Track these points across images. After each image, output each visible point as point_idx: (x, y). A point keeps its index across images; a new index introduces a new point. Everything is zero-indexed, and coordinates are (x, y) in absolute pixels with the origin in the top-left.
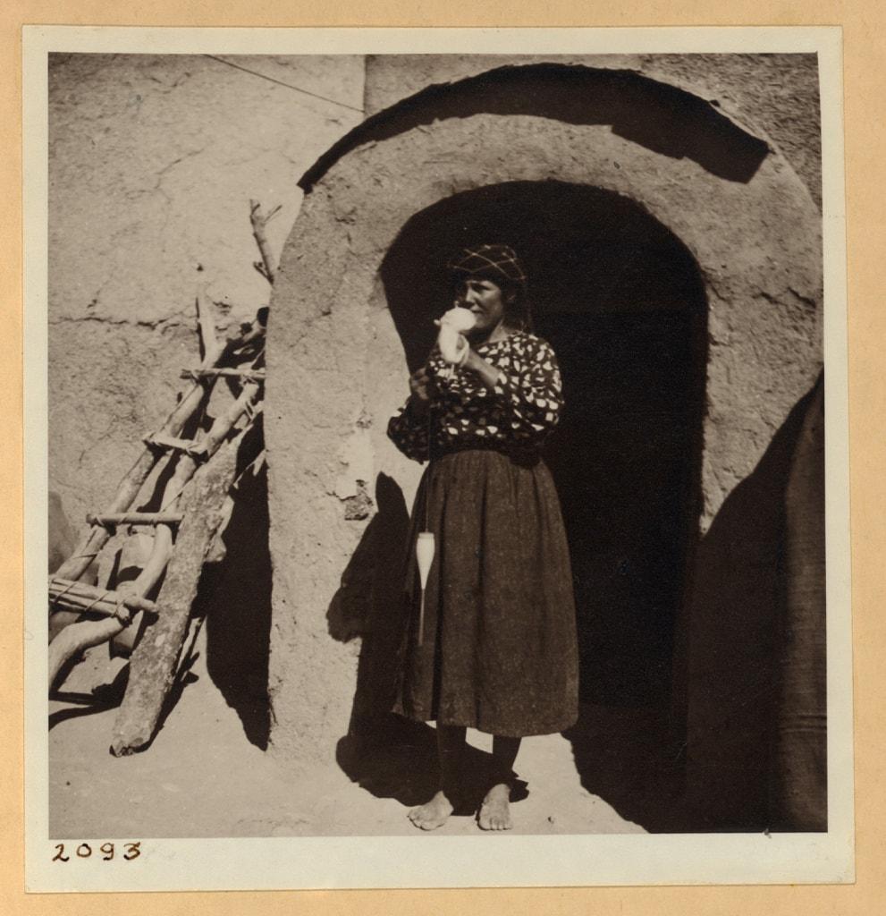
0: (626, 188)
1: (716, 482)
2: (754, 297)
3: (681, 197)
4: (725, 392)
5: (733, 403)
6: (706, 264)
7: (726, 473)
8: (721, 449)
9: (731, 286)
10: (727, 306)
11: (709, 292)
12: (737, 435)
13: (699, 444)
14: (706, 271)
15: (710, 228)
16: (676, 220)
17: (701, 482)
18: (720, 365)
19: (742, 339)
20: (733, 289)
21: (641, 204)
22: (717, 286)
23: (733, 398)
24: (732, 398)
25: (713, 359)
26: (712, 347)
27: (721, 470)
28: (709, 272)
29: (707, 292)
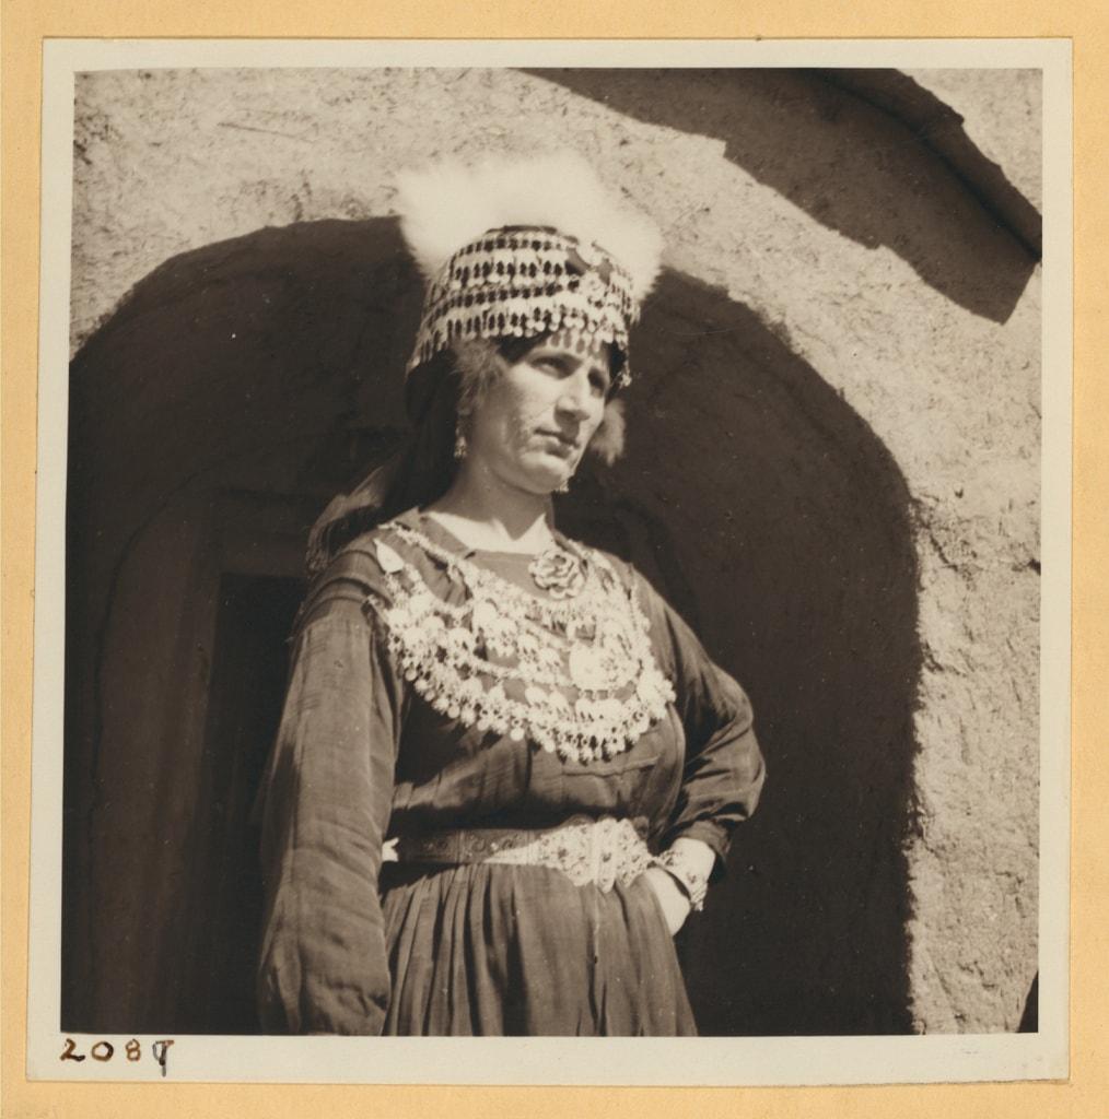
0: (749, 284)
1: (944, 999)
2: (1015, 569)
3: (869, 325)
4: (957, 784)
5: (975, 809)
6: (924, 484)
7: (965, 978)
8: (953, 920)
9: (972, 539)
10: (962, 584)
11: (923, 548)
12: (985, 885)
13: (901, 905)
14: (923, 499)
15: (932, 403)
16: (858, 376)
17: (911, 1001)
18: (946, 720)
19: (993, 661)
20: (978, 547)
21: (780, 329)
22: (941, 537)
23: (976, 796)
24: (973, 797)
25: (930, 704)
26: (926, 675)
27: (955, 970)
28: (930, 502)
29: (919, 549)
